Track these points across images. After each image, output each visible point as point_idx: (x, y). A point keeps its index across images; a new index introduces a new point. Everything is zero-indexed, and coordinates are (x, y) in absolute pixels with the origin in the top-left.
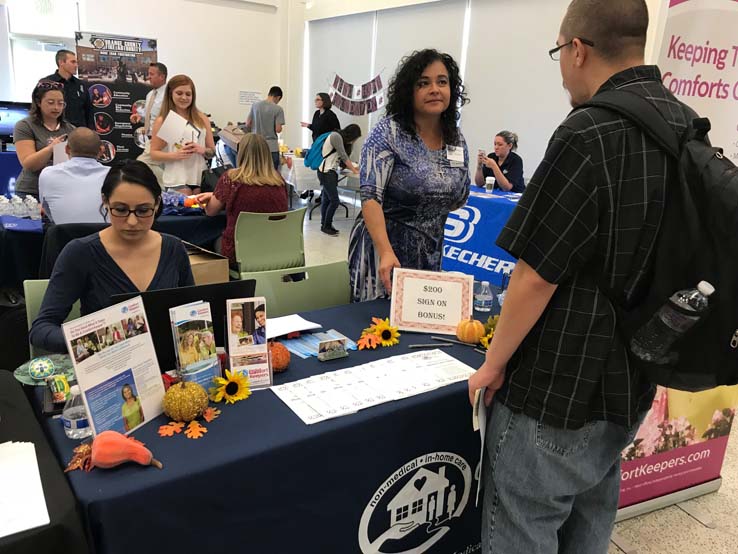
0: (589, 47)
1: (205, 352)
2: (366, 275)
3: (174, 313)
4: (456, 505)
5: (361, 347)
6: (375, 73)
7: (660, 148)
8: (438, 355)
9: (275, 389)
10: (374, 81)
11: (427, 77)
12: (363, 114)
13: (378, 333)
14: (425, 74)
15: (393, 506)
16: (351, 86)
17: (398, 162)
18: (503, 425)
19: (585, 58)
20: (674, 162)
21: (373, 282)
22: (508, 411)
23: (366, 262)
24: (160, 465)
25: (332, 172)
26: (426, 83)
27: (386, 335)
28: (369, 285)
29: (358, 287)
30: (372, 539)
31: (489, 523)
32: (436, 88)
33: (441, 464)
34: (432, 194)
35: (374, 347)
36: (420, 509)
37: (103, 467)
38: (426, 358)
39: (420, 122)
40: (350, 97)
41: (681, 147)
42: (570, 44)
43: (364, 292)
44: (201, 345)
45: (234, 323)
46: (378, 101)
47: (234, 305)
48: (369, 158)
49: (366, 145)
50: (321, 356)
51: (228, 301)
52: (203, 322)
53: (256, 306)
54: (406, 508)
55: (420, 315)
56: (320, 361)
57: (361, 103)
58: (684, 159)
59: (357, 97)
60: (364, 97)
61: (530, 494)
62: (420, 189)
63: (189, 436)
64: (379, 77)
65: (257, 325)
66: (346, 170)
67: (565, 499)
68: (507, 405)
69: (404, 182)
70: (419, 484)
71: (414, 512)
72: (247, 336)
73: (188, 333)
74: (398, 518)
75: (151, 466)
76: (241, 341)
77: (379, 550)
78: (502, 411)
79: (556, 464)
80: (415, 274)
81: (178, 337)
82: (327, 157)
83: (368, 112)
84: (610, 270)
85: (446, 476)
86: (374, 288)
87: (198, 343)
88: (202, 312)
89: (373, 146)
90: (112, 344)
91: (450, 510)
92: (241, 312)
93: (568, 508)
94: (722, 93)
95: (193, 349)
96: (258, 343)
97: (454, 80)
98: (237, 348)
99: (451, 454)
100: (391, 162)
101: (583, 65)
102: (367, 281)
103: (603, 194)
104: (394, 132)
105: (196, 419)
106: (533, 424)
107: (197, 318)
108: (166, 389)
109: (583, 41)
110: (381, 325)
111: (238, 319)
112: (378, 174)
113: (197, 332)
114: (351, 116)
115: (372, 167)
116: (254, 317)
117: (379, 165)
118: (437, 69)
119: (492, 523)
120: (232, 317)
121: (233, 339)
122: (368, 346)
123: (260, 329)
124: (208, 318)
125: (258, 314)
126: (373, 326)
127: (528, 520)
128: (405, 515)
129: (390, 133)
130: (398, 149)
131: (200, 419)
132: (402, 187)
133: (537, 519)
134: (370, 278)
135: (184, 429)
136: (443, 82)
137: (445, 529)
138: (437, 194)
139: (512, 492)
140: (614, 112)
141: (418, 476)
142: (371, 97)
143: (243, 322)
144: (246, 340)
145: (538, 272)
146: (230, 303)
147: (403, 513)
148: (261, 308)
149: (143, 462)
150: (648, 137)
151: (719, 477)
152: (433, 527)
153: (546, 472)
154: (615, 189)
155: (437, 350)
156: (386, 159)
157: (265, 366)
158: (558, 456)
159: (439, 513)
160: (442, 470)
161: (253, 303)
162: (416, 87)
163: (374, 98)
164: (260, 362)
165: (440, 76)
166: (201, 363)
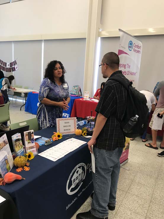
0: (108, 66)
1: (21, 147)
2: (44, 120)
3: (13, 137)
4: (84, 176)
5: (54, 140)
6: (14, 60)
7: (125, 88)
8: (74, 140)
9: (39, 154)
10: (14, 62)
11: (56, 68)
12: (11, 71)
13: (57, 136)
14: (56, 67)
15: (72, 179)
16: (6, 63)
17: (51, 90)
18: (97, 153)
19: (107, 68)
20: (128, 91)
21: (46, 122)
22: (98, 149)
23: (44, 117)
24: (25, 179)
25: (6, 90)
26: (56, 69)
27: (59, 136)
28: (45, 123)
29: (41, 124)
30: (69, 189)
31: (95, 177)
32: (59, 70)
33: (81, 166)
34: (61, 97)
35: (57, 140)
36: (77, 179)
37: (10, 183)
38: (71, 140)
39: (55, 79)
40: (6, 66)
41: (129, 88)
42: (104, 64)
43: (43, 125)
44: (20, 145)
45: (26, 138)
46: (16, 68)
47: (26, 133)
48: (42, 89)
49: (41, 85)
50: (46, 144)
51: (24, 132)
52: (19, 139)
53: (31, 133)
54: (75, 179)
55: (65, 130)
56: (45, 145)
57: (10, 68)
58: (130, 90)
59: (8, 67)
60: (11, 66)
61: (105, 167)
62: (58, 96)
63: (26, 170)
64: (15, 61)
65: (32, 138)
66: (10, 89)
67: (111, 167)
68: (98, 148)
69: (53, 95)
70: (77, 172)
71: (76, 180)
72: (30, 141)
73: (17, 142)
74: (74, 182)
75: (22, 180)
76: (28, 143)
77: (70, 191)
78: (97, 149)
79: (110, 159)
80: (62, 119)
81: (14, 144)
82: (4, 85)
83: (13, 71)
84: (118, 114)
85: (82, 169)
86: (46, 124)
87: (19, 145)
88: (19, 136)
89: (43, 85)
90: (2, 148)
91: (83, 178)
92: (28, 135)
93: (112, 169)
94: (125, 74)
95: (18, 147)
96: (32, 143)
97: (62, 68)
98: (27, 145)
99: (83, 163)
100: (48, 90)
101: (106, 69)
102: (44, 122)
103: (116, 98)
104: (49, 82)
105: (25, 166)
106: (104, 151)
107: (18, 138)
108: (14, 160)
109: (106, 64)
110: (56, 134)
111: (27, 137)
112: (45, 93)
113: (18, 142)
114: (6, 72)
115: (43, 91)
116: (31, 136)
117: (45, 91)
118: (58, 65)
119: (96, 177)
120: (26, 136)
121: (26, 142)
122: (56, 140)
123: (33, 139)
124: (20, 138)
125: (32, 135)
126: (54, 135)
127: (105, 174)
128: (75, 181)
129: (48, 82)
130: (51, 86)
131: (26, 165)
132: (53, 96)
133: (107, 173)
134: (45, 121)
135: (23, 169)
136: (60, 68)
137: (82, 183)
138: (62, 97)
139: (101, 168)
140: (116, 81)
141: (77, 170)
142: (13, 67)
143: (28, 137)
144: (29, 142)
145: (104, 116)
146: (25, 132)
147: (74, 180)
148: (33, 133)
149: (20, 179)
150: (123, 86)
151: (128, 159)
152: (80, 183)
153: (108, 161)
154: (118, 97)
155: (72, 138)
156: (47, 89)
157: (35, 149)
158: (110, 157)
159: (81, 179)
160: (81, 167)
161: (30, 132)
162: (54, 71)
163: (14, 67)
164: (33, 148)
165: (59, 67)
166: (20, 150)
